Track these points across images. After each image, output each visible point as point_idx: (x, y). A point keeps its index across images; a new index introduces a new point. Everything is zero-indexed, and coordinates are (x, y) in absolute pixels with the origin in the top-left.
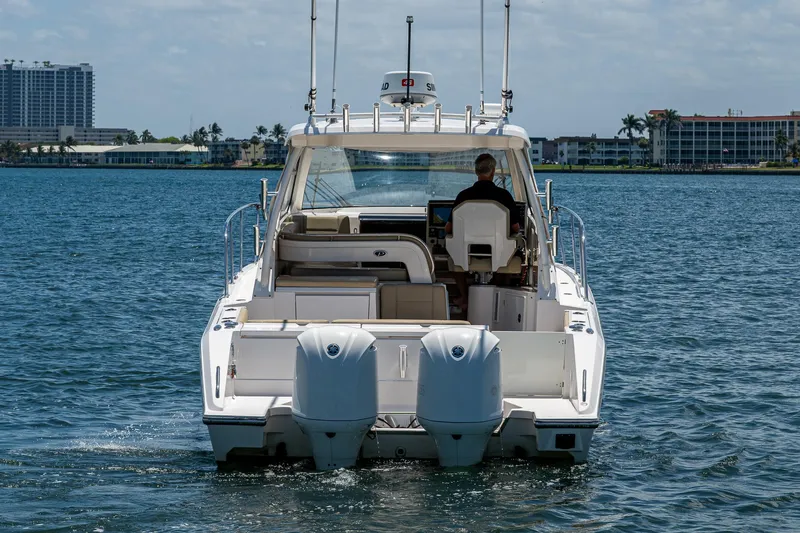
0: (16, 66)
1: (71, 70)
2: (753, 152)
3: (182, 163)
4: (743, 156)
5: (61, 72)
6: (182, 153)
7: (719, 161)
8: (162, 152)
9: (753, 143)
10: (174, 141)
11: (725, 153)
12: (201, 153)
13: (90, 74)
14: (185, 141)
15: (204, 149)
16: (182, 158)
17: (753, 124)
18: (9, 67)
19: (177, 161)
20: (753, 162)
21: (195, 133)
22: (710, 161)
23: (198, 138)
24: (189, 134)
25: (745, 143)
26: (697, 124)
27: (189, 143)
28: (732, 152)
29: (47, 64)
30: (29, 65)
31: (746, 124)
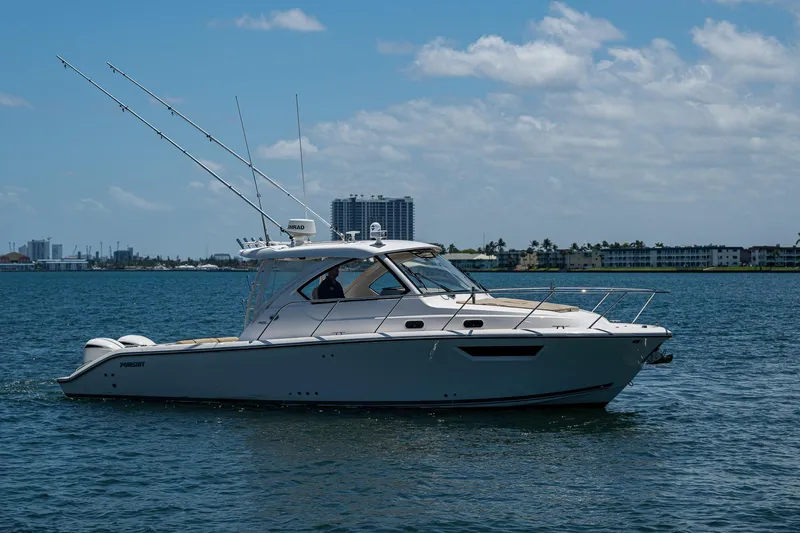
0: (359, 199)
1: (398, 201)
3: (478, 268)
5: (391, 203)
6: (478, 260)
8: (464, 260)
10: (471, 252)
12: (491, 260)
13: (411, 204)
14: (480, 251)
15: (494, 257)
16: (477, 264)
18: (354, 199)
19: (474, 266)
21: (487, 246)
23: (489, 250)
24: (483, 247)
27: (483, 253)
29: (380, 197)
30: (367, 198)
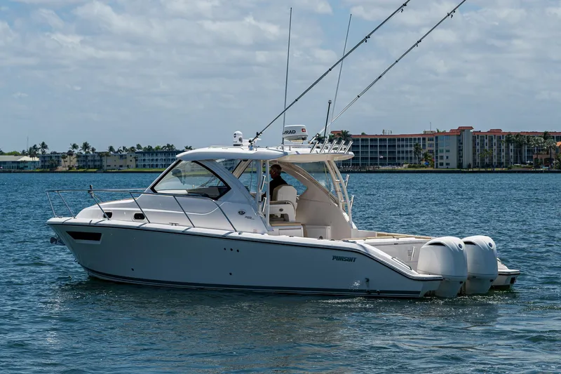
2: (399, 158)
3: (22, 168)
4: (393, 161)
6: (22, 162)
7: (377, 164)
8: (8, 162)
9: (399, 152)
10: (16, 154)
11: (381, 159)
12: (35, 162)
14: (24, 154)
15: (37, 159)
16: (21, 166)
17: (399, 140)
19: (18, 168)
20: (399, 165)
21: (31, 149)
22: (371, 164)
23: (32, 153)
24: (26, 149)
25: (394, 152)
26: (362, 140)
27: (27, 155)
28: (385, 158)
31: (394, 140)
